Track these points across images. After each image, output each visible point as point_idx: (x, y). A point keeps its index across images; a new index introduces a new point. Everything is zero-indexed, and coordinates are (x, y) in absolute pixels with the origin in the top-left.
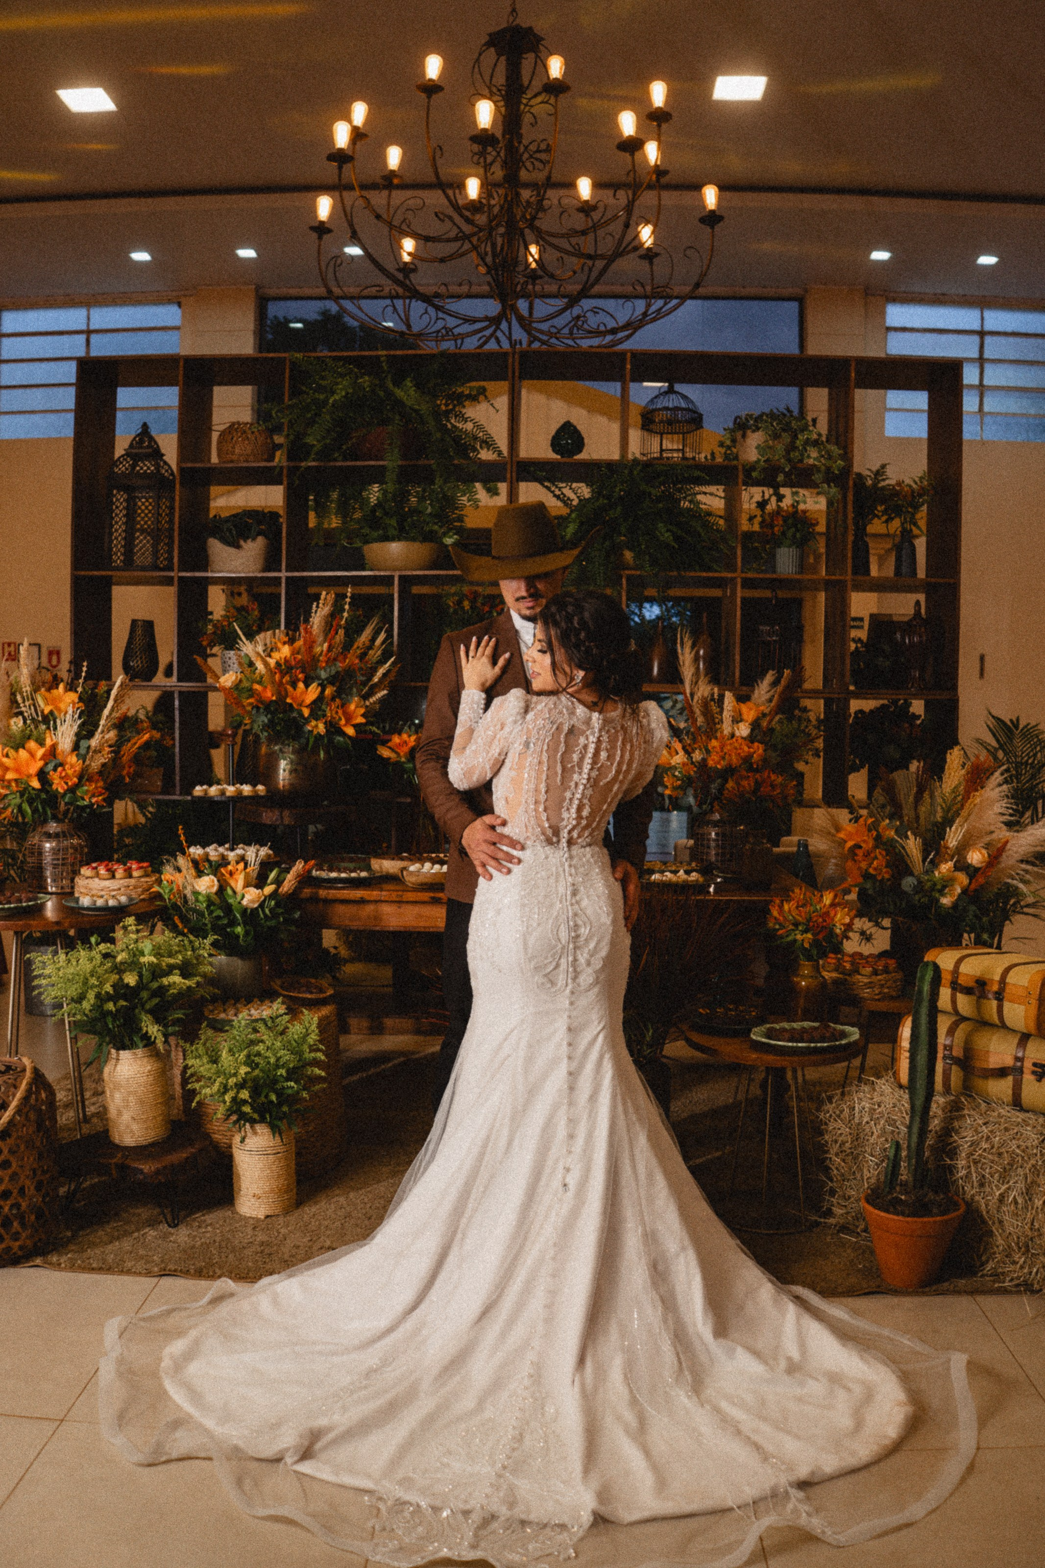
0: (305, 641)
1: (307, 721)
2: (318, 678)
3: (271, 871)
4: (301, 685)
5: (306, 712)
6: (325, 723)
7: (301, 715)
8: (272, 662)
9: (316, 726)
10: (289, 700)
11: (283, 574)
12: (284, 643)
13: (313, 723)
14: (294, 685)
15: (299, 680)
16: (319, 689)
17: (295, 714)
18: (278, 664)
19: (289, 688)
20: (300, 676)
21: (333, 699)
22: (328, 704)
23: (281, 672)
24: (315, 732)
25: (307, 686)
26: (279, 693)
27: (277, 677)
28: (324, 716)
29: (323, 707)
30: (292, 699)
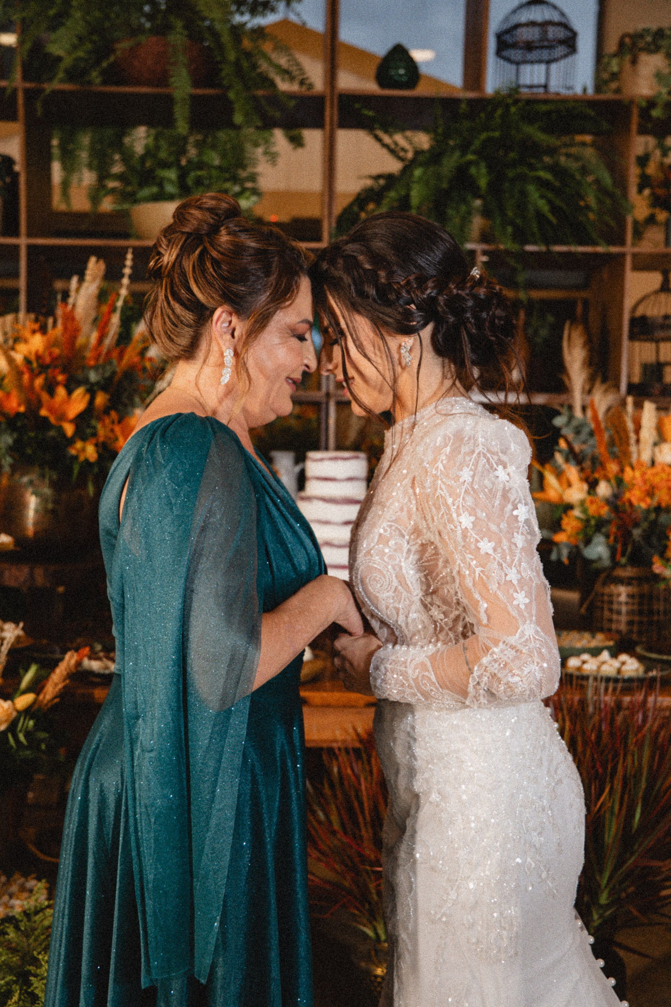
0: (65, 328)
1: (71, 442)
2: (85, 381)
3: (26, 670)
4: (61, 392)
5: (69, 429)
6: (96, 445)
7: (60, 430)
8: (19, 357)
9: (84, 450)
10: (44, 412)
11: (23, 241)
12: (34, 332)
13: (79, 445)
14: (50, 388)
15: (58, 384)
16: (87, 397)
17: (52, 433)
18: (27, 361)
19: (45, 396)
20: (60, 378)
21: (107, 411)
22: (99, 419)
23: (31, 370)
24: (82, 458)
25: (70, 392)
26: (28, 403)
27: (26, 377)
28: (95, 435)
29: (93, 422)
30: (51, 410)
